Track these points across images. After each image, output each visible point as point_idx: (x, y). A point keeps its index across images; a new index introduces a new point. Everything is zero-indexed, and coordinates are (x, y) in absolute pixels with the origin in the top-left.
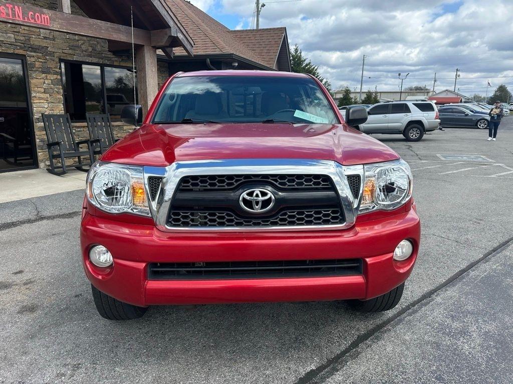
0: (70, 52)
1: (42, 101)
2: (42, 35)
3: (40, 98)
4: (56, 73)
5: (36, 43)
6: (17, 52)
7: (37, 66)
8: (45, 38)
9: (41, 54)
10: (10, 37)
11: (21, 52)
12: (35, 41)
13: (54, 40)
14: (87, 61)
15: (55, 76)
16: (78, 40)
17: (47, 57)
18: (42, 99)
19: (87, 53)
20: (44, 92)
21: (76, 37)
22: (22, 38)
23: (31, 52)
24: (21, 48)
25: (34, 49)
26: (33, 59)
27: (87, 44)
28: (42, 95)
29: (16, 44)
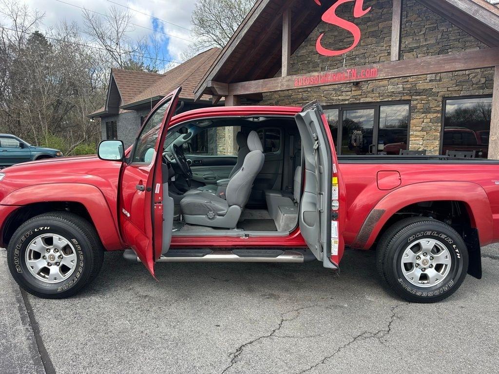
0: (457, 88)
1: (417, 139)
2: (428, 79)
3: (417, 136)
4: (437, 112)
5: (422, 88)
6: (403, 98)
7: (418, 108)
8: (431, 81)
9: (425, 97)
10: (399, 87)
11: (407, 98)
12: (421, 86)
13: (440, 80)
14: (477, 94)
15: (435, 115)
16: (469, 75)
17: (429, 98)
18: (418, 136)
19: (477, 86)
20: (422, 130)
21: (467, 72)
22: (409, 86)
23: (416, 96)
24: (407, 94)
25: (418, 93)
26: (415, 102)
27: (479, 76)
28: (418, 133)
29: (404, 92)
